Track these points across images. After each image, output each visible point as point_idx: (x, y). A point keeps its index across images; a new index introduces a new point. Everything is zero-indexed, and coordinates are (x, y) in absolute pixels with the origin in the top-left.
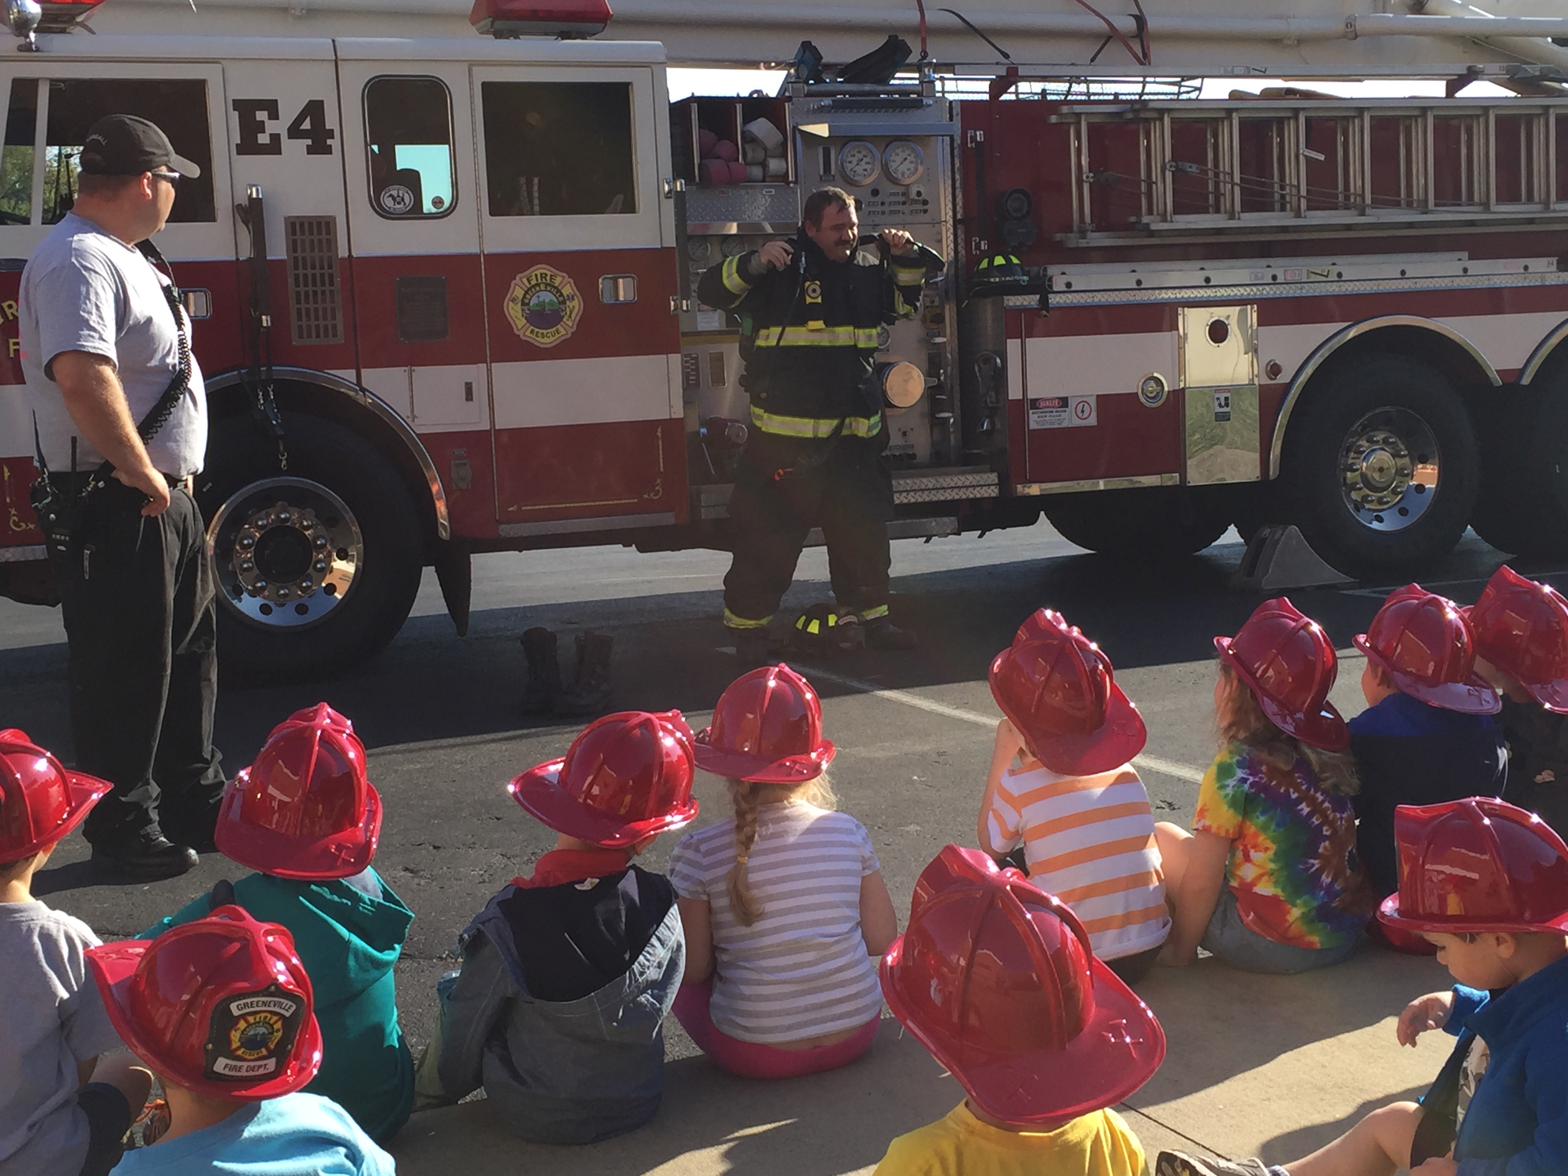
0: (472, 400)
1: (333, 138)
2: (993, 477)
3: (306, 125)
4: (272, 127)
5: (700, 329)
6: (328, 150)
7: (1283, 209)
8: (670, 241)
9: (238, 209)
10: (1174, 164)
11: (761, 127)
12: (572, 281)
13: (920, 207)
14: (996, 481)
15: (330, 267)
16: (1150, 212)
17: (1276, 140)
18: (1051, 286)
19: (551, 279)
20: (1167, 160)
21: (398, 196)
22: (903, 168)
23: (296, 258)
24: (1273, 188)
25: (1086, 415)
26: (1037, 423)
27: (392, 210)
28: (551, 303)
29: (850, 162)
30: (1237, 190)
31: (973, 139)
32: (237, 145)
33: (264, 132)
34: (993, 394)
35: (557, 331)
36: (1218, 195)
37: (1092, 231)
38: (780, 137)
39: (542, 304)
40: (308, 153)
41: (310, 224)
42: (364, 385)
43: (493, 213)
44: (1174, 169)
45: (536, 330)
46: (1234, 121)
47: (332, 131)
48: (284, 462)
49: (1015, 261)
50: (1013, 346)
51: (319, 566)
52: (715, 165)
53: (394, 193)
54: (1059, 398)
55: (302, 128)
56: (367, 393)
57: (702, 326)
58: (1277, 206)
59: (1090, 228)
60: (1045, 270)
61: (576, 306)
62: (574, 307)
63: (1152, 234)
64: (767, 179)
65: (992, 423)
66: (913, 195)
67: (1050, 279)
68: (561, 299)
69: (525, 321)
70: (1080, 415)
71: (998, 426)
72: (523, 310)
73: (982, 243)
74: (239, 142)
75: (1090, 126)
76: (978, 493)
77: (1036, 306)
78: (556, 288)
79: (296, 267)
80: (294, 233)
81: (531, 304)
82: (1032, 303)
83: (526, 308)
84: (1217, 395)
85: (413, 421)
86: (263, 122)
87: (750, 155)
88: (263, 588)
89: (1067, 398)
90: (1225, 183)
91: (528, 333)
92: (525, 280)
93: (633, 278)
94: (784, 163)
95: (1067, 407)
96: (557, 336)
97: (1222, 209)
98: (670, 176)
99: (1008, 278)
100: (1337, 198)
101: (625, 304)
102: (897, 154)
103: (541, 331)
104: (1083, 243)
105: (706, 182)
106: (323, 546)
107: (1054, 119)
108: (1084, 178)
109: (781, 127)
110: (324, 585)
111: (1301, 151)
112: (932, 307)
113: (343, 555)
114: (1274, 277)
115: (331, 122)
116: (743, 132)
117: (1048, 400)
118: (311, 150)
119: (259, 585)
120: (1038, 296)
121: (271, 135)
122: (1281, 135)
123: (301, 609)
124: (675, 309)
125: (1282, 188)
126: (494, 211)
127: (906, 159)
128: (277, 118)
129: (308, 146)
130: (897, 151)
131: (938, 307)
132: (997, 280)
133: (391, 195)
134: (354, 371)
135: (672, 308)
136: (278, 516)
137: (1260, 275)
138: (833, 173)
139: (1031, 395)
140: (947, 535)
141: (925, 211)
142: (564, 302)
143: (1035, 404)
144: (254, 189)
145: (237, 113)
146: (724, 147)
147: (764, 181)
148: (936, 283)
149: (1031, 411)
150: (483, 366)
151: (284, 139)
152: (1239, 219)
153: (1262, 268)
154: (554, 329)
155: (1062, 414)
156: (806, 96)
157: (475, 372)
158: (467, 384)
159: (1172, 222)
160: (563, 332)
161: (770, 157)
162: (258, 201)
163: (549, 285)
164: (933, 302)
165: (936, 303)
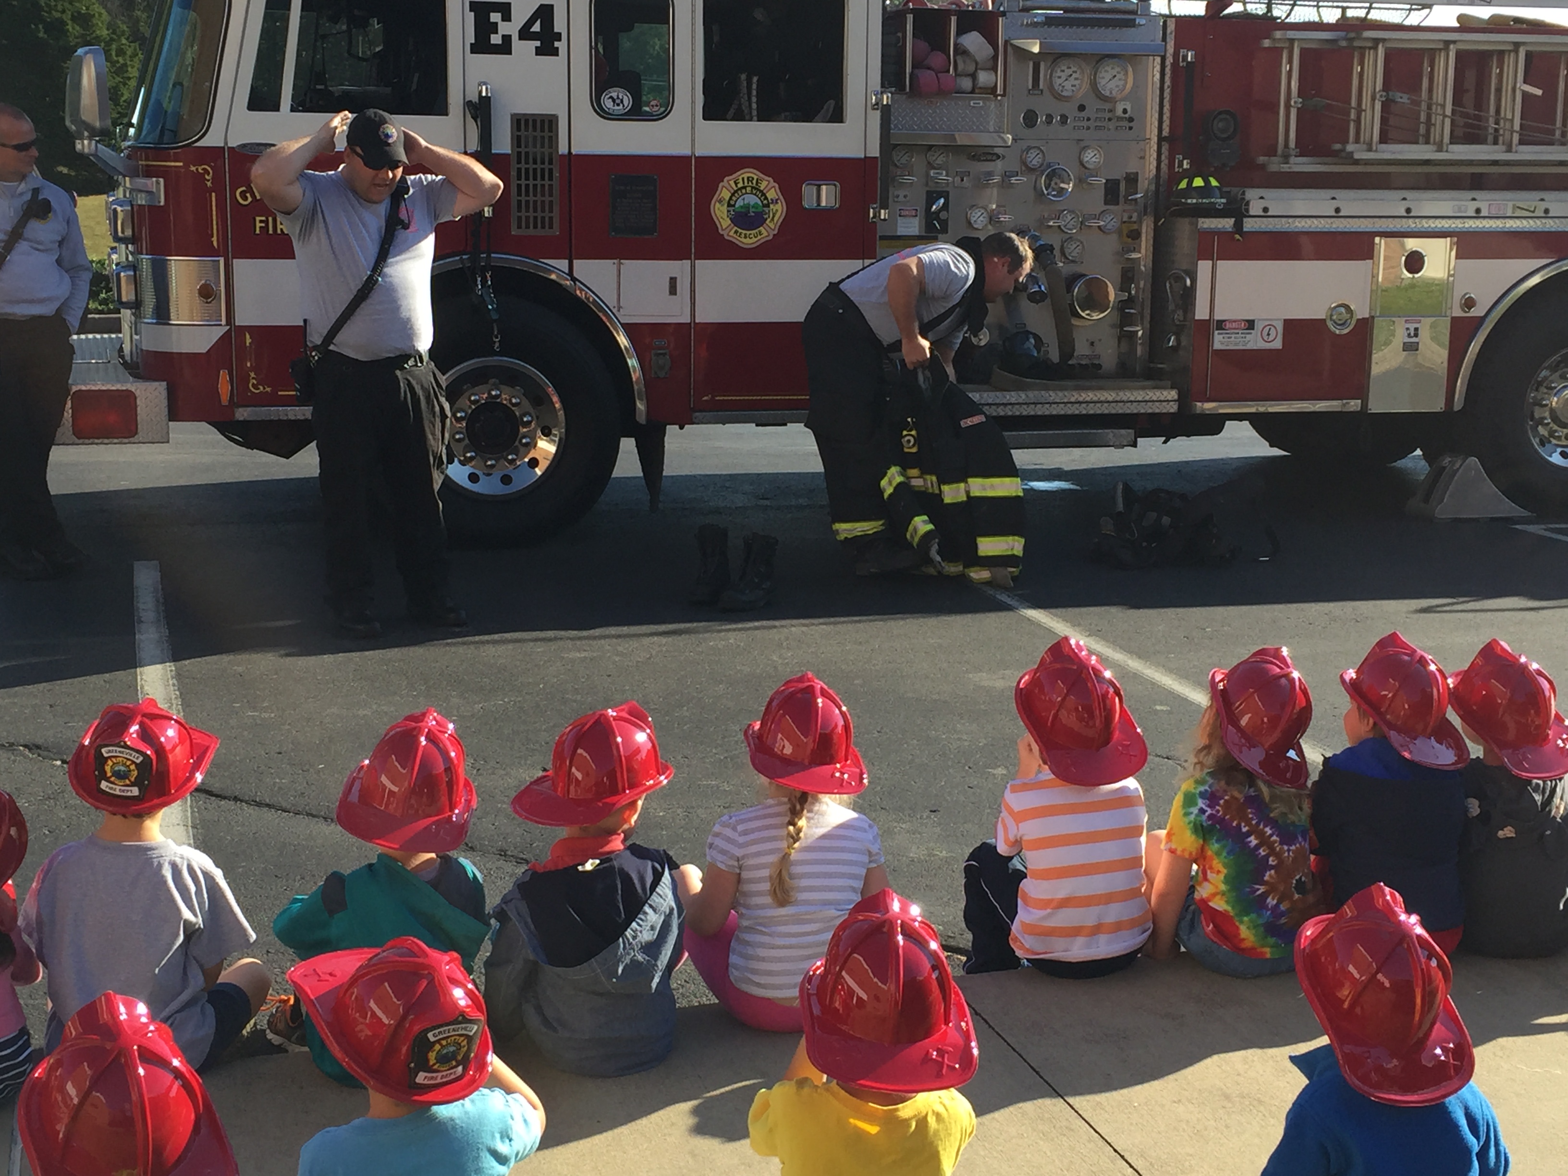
0: (675, 294)
1: (560, 40)
2: (1173, 394)
3: (536, 27)
4: (504, 28)
5: (899, 234)
6: (555, 52)
7: (1496, 143)
8: (874, 151)
9: (468, 104)
10: (1384, 94)
11: (973, 41)
12: (777, 186)
13: (1126, 124)
14: (1176, 397)
15: (551, 163)
16: (1357, 141)
17: (1496, 71)
18: (1247, 210)
19: (757, 182)
20: (1377, 90)
21: (618, 98)
22: (1112, 84)
23: (519, 153)
24: (1487, 120)
25: (1271, 338)
26: (1222, 344)
27: (611, 111)
28: (755, 206)
29: (1060, 77)
30: (1448, 122)
31: (1185, 57)
32: (471, 44)
33: (497, 33)
34: (1180, 312)
35: (760, 232)
36: (1429, 124)
37: (1296, 156)
38: (991, 51)
39: (747, 207)
40: (537, 54)
41: (534, 121)
42: (575, 275)
43: (705, 118)
44: (1384, 99)
45: (740, 231)
46: (1451, 53)
47: (560, 34)
48: (497, 345)
49: (1214, 183)
50: (1204, 267)
51: (524, 441)
52: (927, 77)
53: (614, 95)
54: (1247, 321)
55: (532, 30)
56: (577, 283)
57: (901, 231)
58: (1490, 138)
59: (1293, 153)
60: (1243, 193)
61: (779, 210)
62: (777, 210)
63: (1357, 162)
64: (977, 91)
65: (1178, 340)
66: (1119, 112)
67: (1248, 203)
68: (765, 202)
69: (730, 222)
70: (1266, 339)
71: (1184, 343)
72: (728, 211)
73: (1185, 162)
74: (473, 41)
75: (1304, 52)
76: (1157, 409)
77: (1230, 230)
78: (761, 191)
79: (519, 162)
80: (519, 129)
81: (737, 206)
82: (1227, 226)
83: (731, 209)
84: (1408, 326)
85: (619, 311)
86: (496, 23)
87: (961, 67)
88: (471, 459)
89: (1253, 321)
90: (1437, 114)
91: (732, 233)
92: (732, 183)
93: (835, 185)
94: (993, 74)
95: (1253, 329)
96: (759, 237)
97: (1432, 140)
98: (879, 88)
99: (1204, 201)
100: (1554, 135)
101: (826, 210)
102: (1106, 71)
103: (744, 232)
104: (1285, 168)
105: (916, 92)
106: (529, 423)
107: (1267, 43)
108: (1292, 103)
109: (993, 43)
110: (526, 460)
111: (1518, 85)
112: (1130, 222)
113: (547, 432)
114: (1478, 211)
115: (559, 26)
116: (956, 45)
117: (1235, 321)
118: (539, 52)
119: (469, 455)
120: (1233, 220)
121: (503, 36)
122: (1501, 66)
123: (506, 480)
124: (874, 217)
125: (1497, 123)
126: (708, 115)
127: (1115, 76)
128: (510, 20)
129: (536, 48)
130: (1106, 68)
131: (1135, 222)
132: (1194, 201)
133: (611, 97)
134: (567, 261)
135: (871, 215)
136: (489, 394)
137: (1463, 208)
138: (1041, 87)
139: (1218, 317)
140: (1123, 446)
141: (1131, 128)
142: (768, 206)
143: (1221, 325)
144: (484, 88)
145: (473, 14)
146: (936, 59)
147: (972, 92)
148: (1136, 200)
149: (1216, 332)
150: (687, 263)
151: (515, 42)
152: (1447, 151)
153: (1467, 200)
154: (757, 231)
155: (1248, 336)
156: (1020, 11)
157: (678, 268)
158: (671, 279)
159: (1376, 151)
160: (765, 234)
161: (981, 69)
162: (488, 99)
163: (756, 189)
164: (1131, 217)
165: (1134, 219)
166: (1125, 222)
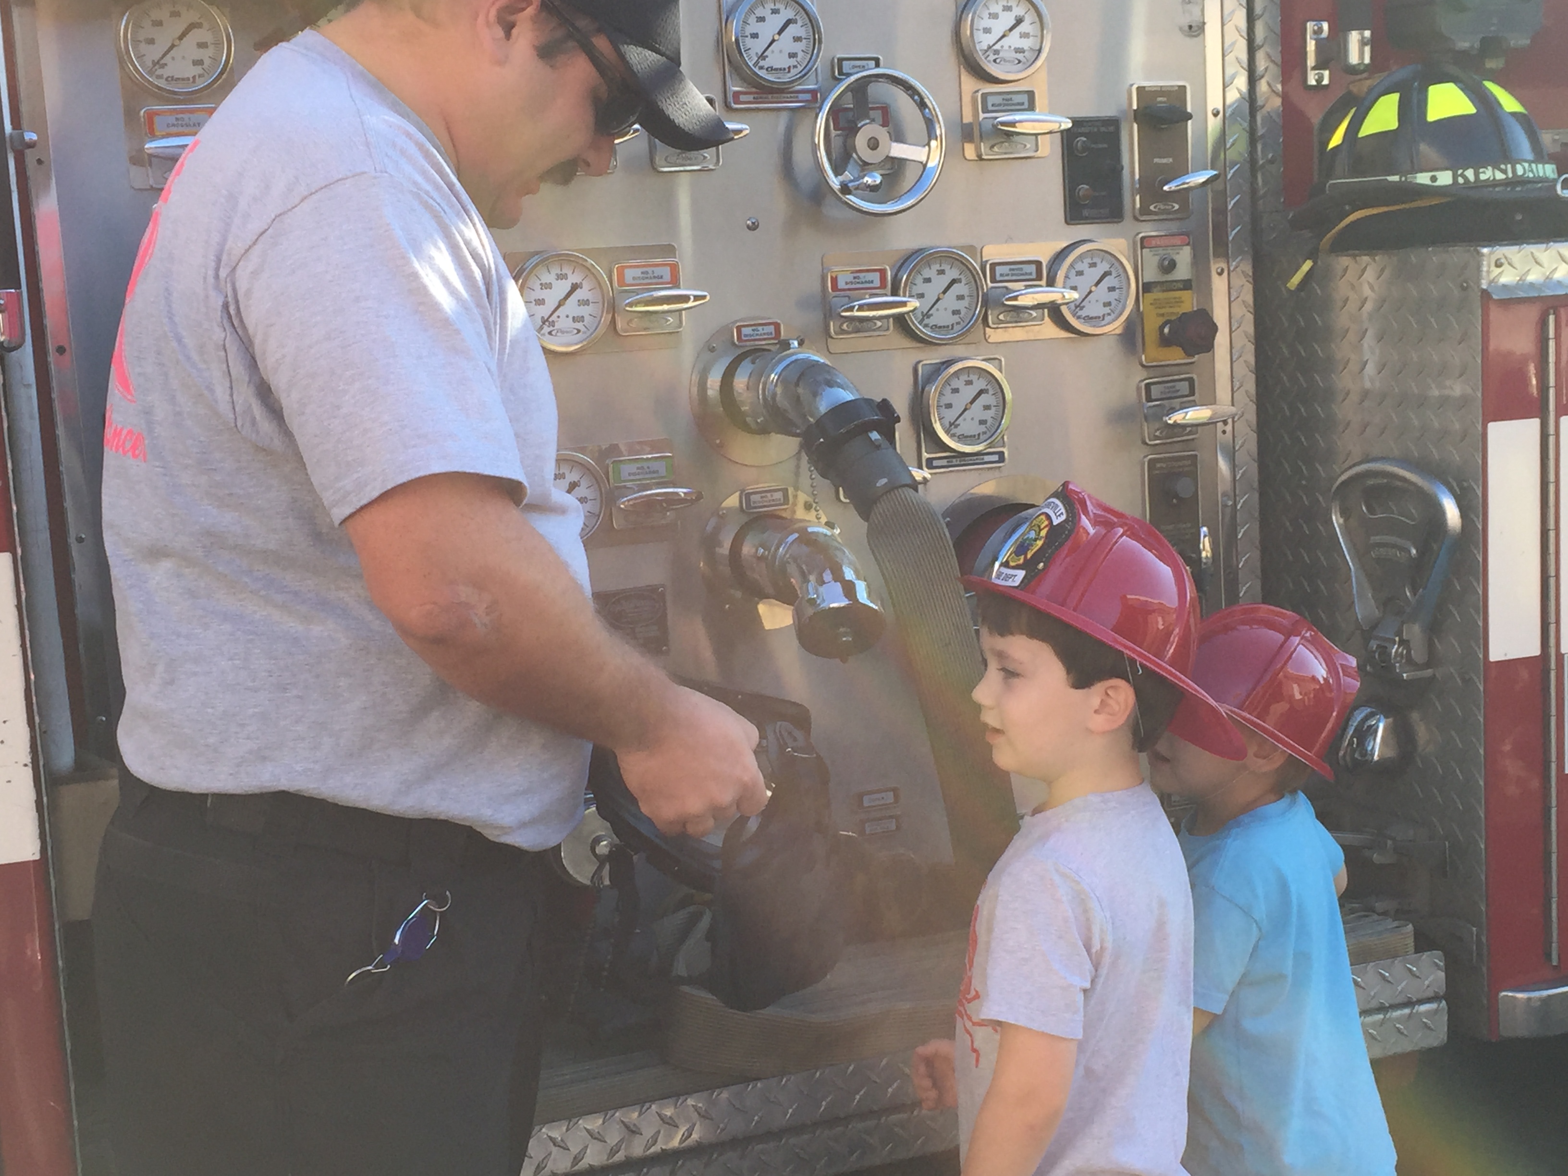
14: (1437, 983)
49: (1509, 103)
50: (1509, 447)
112: (1168, 286)
131: (1187, 285)
132: (1445, 177)
148: (1182, 194)
164: (1169, 266)
165: (1183, 272)
166: (1147, 287)
